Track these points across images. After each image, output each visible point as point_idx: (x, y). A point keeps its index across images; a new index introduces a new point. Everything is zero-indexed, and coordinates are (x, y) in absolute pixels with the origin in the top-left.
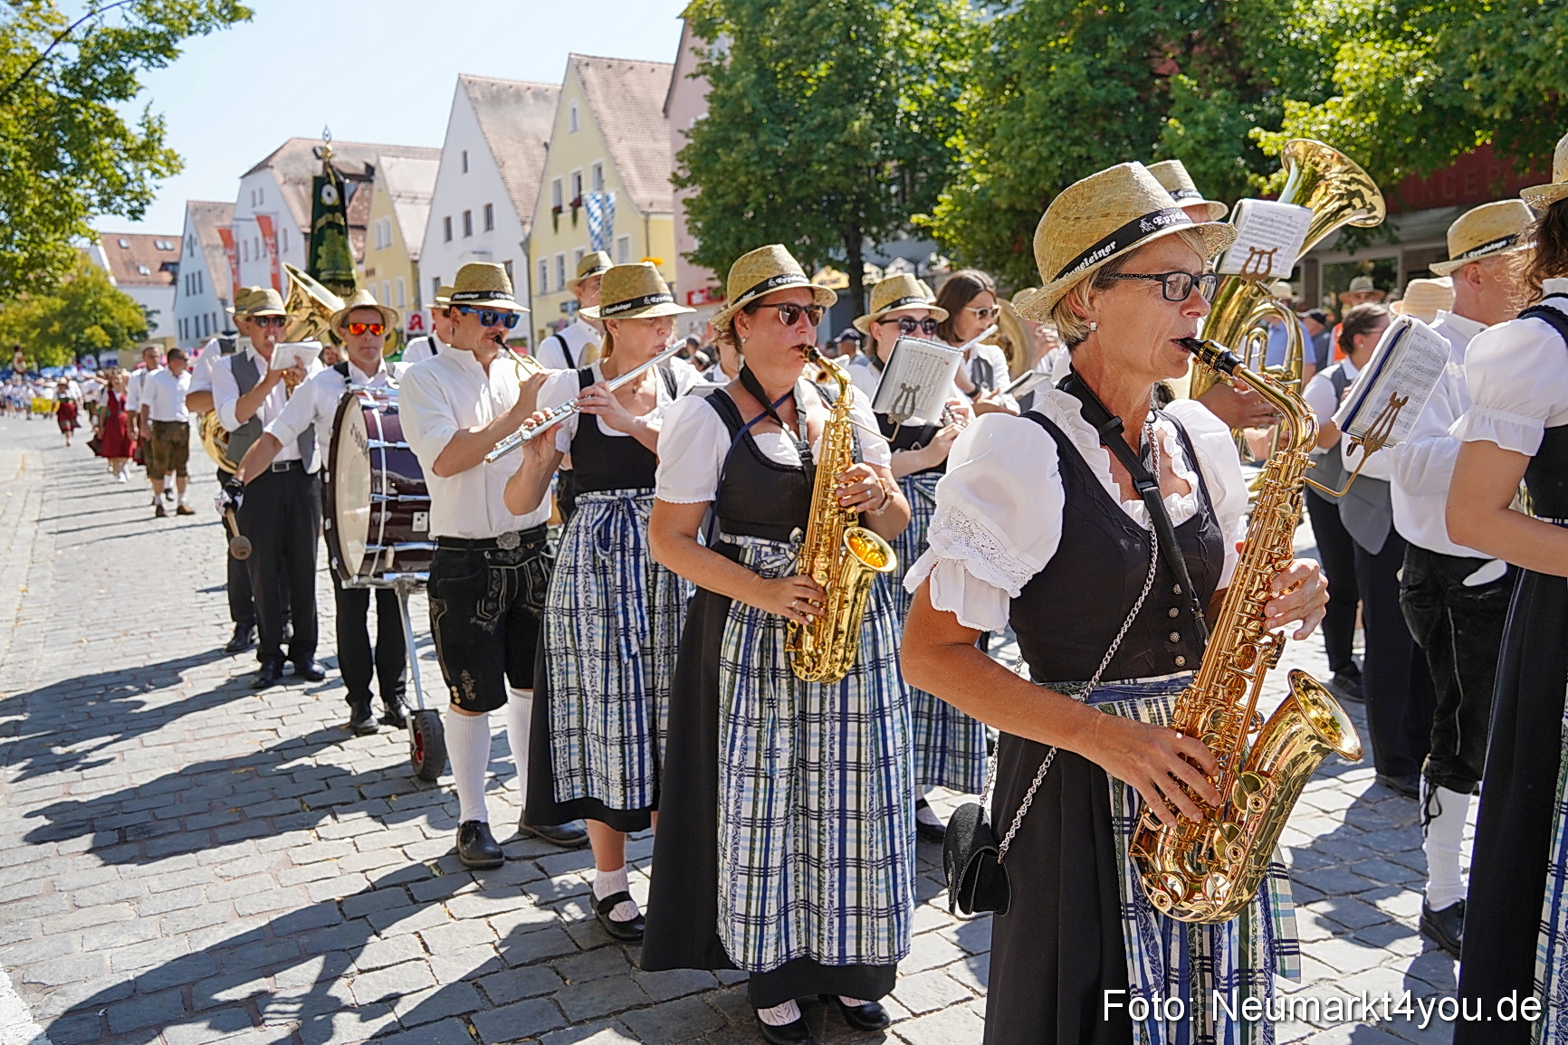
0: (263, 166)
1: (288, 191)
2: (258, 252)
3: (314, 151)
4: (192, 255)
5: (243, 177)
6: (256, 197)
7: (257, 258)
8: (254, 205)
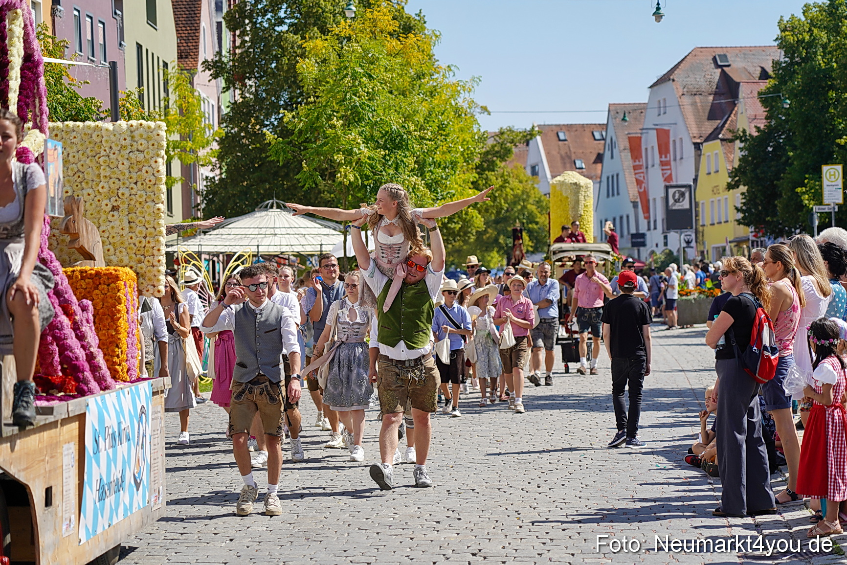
0: (665, 79)
1: (686, 100)
3: (714, 59)
4: (612, 157)
5: (651, 87)
6: (662, 108)
8: (659, 115)
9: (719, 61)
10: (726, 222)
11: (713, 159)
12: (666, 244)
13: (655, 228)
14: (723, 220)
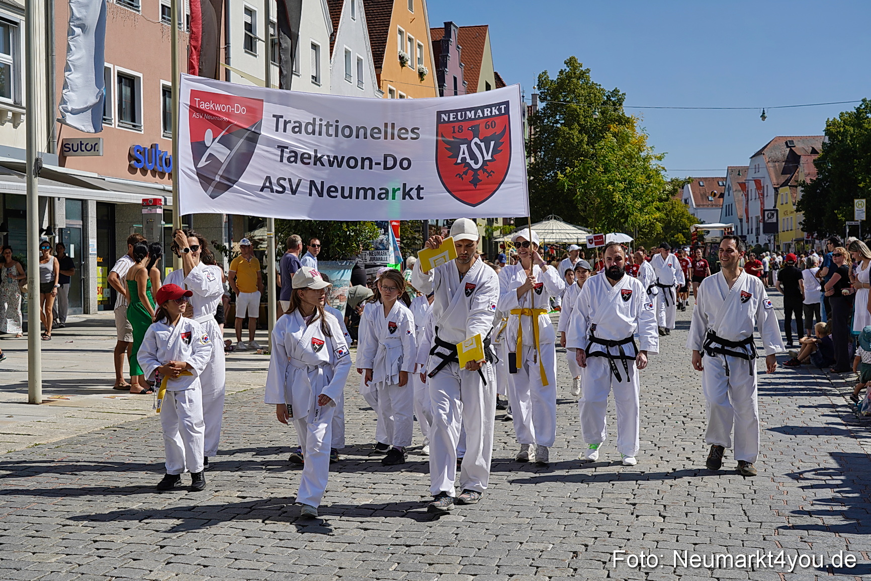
0: (759, 153)
1: (770, 164)
2: (756, 196)
3: (786, 143)
4: (729, 195)
5: (751, 158)
6: (757, 169)
7: (756, 199)
8: (755, 173)
9: (789, 144)
10: (791, 230)
11: (785, 196)
12: (757, 241)
13: (752, 233)
14: (789, 229)
